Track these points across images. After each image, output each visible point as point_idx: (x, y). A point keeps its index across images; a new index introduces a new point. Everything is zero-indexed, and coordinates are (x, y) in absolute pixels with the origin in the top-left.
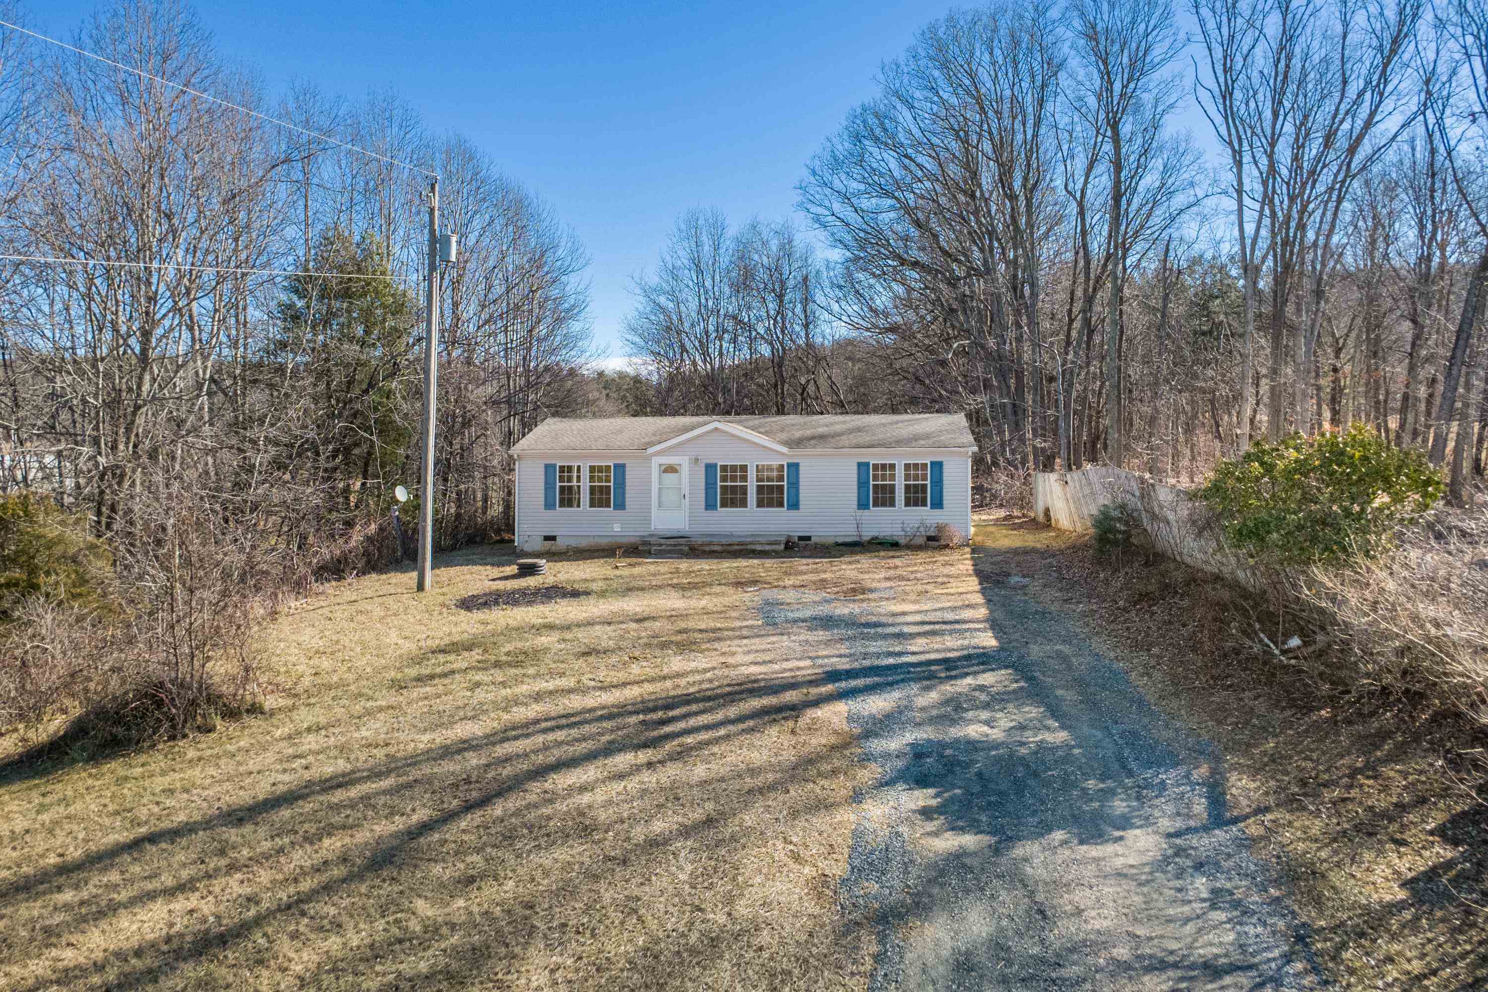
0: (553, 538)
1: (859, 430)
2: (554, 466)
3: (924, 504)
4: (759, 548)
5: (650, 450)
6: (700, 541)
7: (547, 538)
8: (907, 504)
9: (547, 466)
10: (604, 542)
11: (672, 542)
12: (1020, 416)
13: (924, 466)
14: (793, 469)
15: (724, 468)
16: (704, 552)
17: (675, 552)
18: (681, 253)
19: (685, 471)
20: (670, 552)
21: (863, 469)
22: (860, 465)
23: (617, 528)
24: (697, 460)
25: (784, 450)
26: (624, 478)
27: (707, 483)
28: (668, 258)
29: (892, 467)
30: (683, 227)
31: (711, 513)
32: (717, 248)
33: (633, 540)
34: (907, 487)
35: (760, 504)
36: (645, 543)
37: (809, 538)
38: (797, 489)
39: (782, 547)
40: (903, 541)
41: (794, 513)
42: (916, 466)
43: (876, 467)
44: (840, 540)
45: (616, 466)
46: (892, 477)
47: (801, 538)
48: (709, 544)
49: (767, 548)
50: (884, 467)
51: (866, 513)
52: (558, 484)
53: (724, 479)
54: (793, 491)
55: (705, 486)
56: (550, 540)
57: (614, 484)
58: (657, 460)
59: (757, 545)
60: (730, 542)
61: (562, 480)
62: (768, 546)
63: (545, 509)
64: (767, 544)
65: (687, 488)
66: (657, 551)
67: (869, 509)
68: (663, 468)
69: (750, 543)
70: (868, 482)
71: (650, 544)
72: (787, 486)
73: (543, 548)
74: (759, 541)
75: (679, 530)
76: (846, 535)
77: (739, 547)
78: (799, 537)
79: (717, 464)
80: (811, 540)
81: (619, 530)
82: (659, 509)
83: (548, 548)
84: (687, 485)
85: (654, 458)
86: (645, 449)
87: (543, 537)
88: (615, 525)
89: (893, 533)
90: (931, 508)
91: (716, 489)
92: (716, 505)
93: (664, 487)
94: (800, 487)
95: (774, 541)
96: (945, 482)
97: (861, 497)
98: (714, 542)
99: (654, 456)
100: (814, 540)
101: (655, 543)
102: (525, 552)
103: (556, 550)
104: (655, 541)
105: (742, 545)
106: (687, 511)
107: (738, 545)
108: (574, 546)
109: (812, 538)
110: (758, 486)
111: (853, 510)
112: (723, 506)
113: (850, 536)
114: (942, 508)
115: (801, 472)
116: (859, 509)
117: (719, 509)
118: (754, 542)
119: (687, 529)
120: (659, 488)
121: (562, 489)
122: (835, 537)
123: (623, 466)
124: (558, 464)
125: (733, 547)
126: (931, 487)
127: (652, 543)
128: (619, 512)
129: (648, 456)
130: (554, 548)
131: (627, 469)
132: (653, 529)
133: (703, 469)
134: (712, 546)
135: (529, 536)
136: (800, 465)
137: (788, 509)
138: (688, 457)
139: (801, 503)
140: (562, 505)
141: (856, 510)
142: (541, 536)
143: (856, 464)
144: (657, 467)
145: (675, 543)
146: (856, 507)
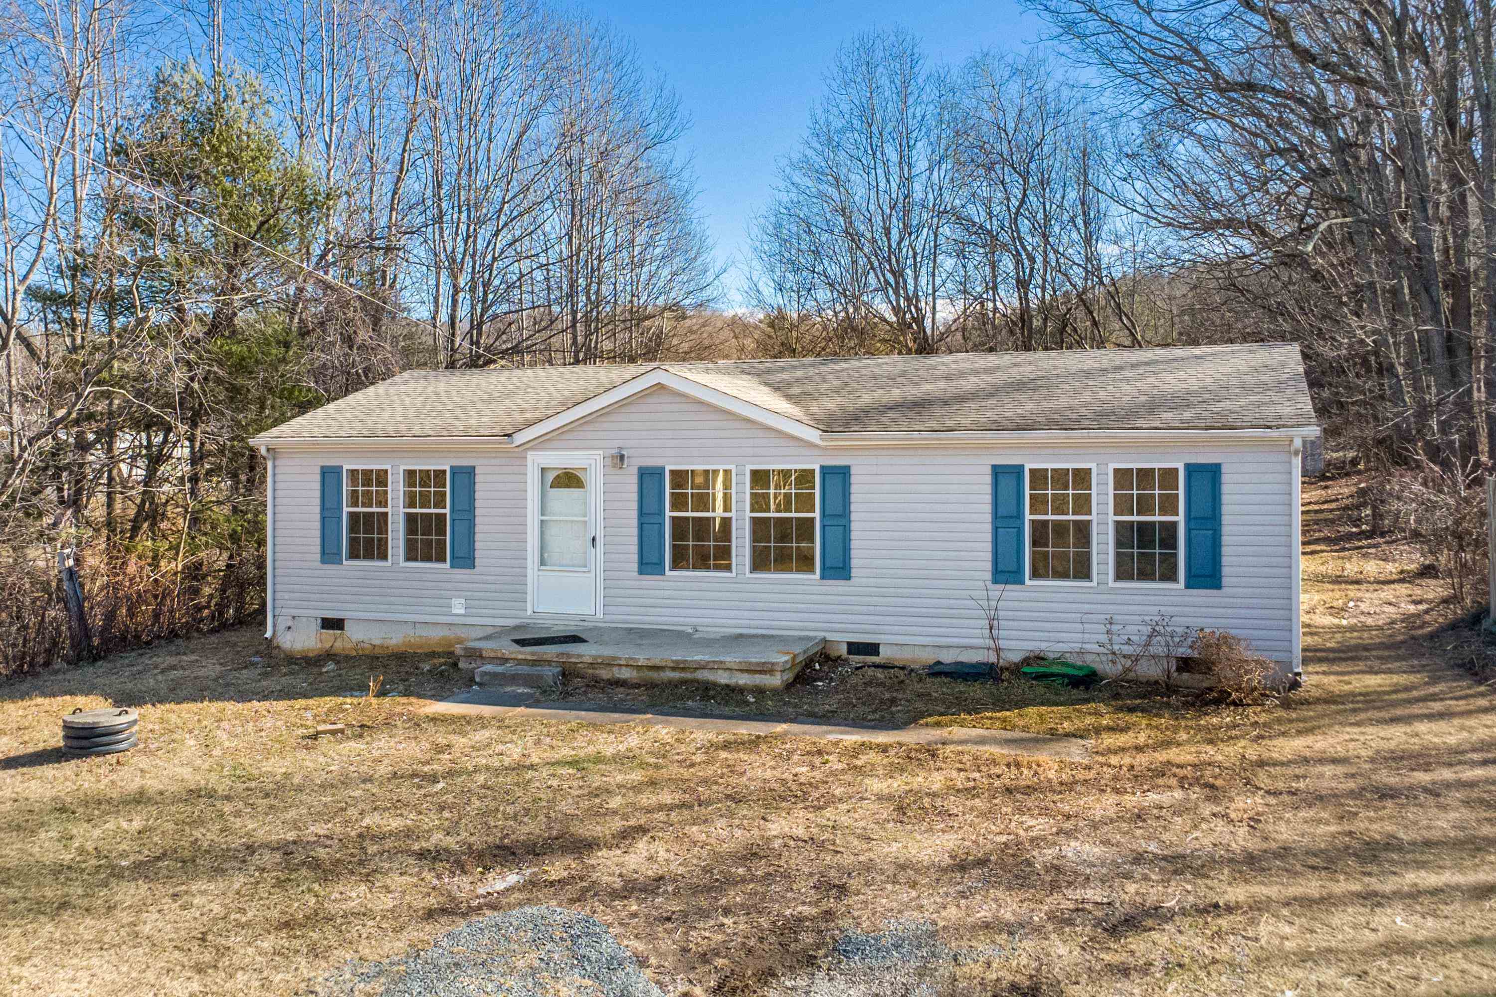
1: (1020, 386)
2: (338, 471)
3: (1169, 575)
4: (723, 678)
5: (520, 438)
6: (589, 653)
7: (327, 624)
8: (1123, 574)
9: (325, 472)
10: (433, 636)
11: (528, 653)
12: (1462, 356)
13: (1169, 475)
14: (835, 482)
15: (678, 477)
16: (594, 683)
17: (527, 680)
19: (595, 479)
20: (513, 679)
21: (1007, 482)
22: (998, 472)
23: (459, 607)
24: (621, 458)
25: (816, 435)
26: (472, 500)
27: (642, 513)
28: (819, 112)
29: (1082, 477)
31: (650, 581)
35: (760, 562)
36: (475, 655)
37: (872, 649)
38: (846, 528)
39: (778, 681)
40: (1107, 667)
41: (837, 586)
42: (1145, 475)
43: (1038, 476)
44: (948, 657)
45: (455, 470)
46: (1083, 502)
47: (855, 648)
48: (609, 664)
49: (743, 680)
50: (1060, 477)
51: (1012, 591)
52: (346, 510)
53: (677, 502)
54: (835, 533)
55: (639, 519)
56: (332, 628)
57: (453, 510)
58: (537, 459)
59: (720, 672)
60: (657, 662)
61: (354, 499)
62: (746, 675)
63: (323, 561)
64: (741, 671)
65: (600, 523)
66: (487, 677)
67: (1022, 582)
68: (551, 476)
69: (702, 667)
70: (1020, 516)
71: (481, 656)
72: (822, 521)
73: (319, 645)
74: (721, 662)
75: (583, 617)
76: (966, 647)
77: (676, 675)
78: (850, 644)
79: (663, 468)
80: (878, 654)
81: (462, 611)
82: (543, 568)
83: (328, 645)
84: (600, 515)
85: (530, 455)
86: (509, 435)
87: (319, 621)
88: (454, 602)
89: (1085, 646)
90: (1188, 586)
91: (662, 525)
92: (661, 564)
93: (554, 518)
94: (853, 524)
95: (758, 664)
96: (1226, 519)
97: (1000, 551)
98: (620, 659)
99: (531, 449)
100: (886, 654)
101: (492, 655)
102: (284, 652)
103: (343, 649)
104: (492, 650)
105: (683, 669)
106: (601, 576)
107: (673, 669)
108: (377, 642)
109: (882, 649)
110: (754, 520)
111: (981, 584)
112: (677, 564)
113: (971, 648)
114: (1219, 587)
115: (854, 489)
116: (995, 581)
117: (668, 572)
118: (711, 665)
119: (600, 615)
120: (542, 521)
121: (353, 517)
122: (937, 650)
123: (470, 472)
124: (345, 467)
125: (662, 674)
126: (1189, 531)
127: (484, 654)
128: (461, 574)
129: (521, 449)
130: (338, 644)
131: (478, 479)
132: (529, 612)
133: (634, 479)
134: (616, 669)
135: (294, 617)
136: (853, 471)
137: (823, 577)
138: (601, 452)
139: (854, 562)
140: (354, 555)
141: (989, 583)
142: (316, 618)
143: (988, 470)
144: (537, 474)
145: (535, 658)
146: (988, 576)
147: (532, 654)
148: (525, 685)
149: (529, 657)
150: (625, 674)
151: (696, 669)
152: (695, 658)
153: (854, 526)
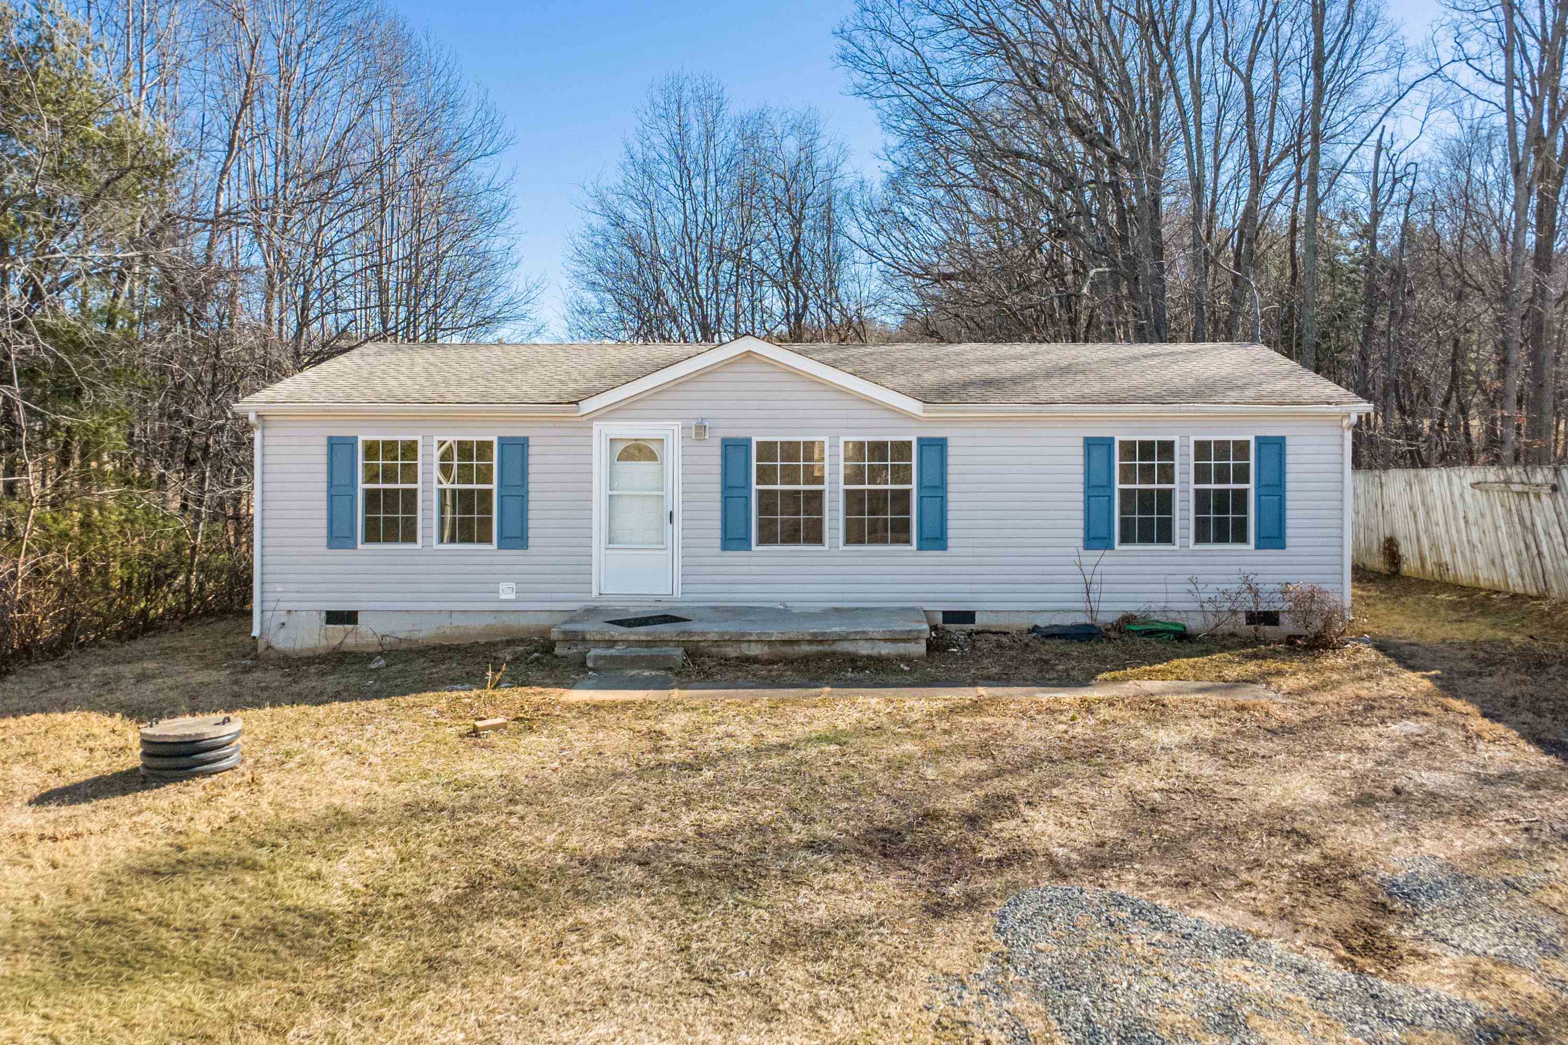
0: (349, 617)
2: (351, 442)
3: (1241, 537)
4: (864, 649)
5: (588, 406)
6: (712, 630)
7: (334, 617)
8: (1201, 537)
9: (333, 444)
10: (475, 625)
11: (640, 633)
13: (1242, 446)
14: (932, 454)
15: (767, 449)
16: (725, 662)
17: (651, 662)
18: (656, 140)
19: (673, 454)
20: (634, 662)
21: (1097, 453)
22: (1090, 444)
23: (507, 592)
24: (701, 429)
25: (913, 406)
26: (523, 474)
27: (726, 487)
29: (1167, 448)
30: (659, 100)
31: (736, 557)
32: (710, 136)
33: (544, 621)
34: (1201, 497)
35: (854, 536)
36: (573, 638)
37: (968, 617)
38: (943, 499)
39: (920, 649)
40: (1194, 624)
41: (932, 557)
42: (1222, 446)
43: (1128, 448)
44: (1043, 621)
46: (1167, 474)
47: (950, 616)
48: (737, 640)
49: (886, 649)
50: (1147, 448)
51: (1108, 557)
52: (362, 486)
53: (765, 475)
54: (931, 503)
55: (722, 493)
56: (342, 622)
57: (501, 485)
58: (603, 431)
59: (861, 643)
60: (792, 636)
61: (372, 477)
62: (889, 644)
63: (330, 546)
64: (885, 640)
65: (678, 496)
66: (601, 662)
67: (1112, 548)
68: (620, 447)
69: (844, 638)
70: (1110, 485)
71: (584, 640)
72: (918, 492)
73: (324, 643)
74: (864, 632)
75: (659, 598)
76: (1059, 611)
77: (814, 648)
78: (944, 613)
79: (750, 440)
80: (973, 621)
81: (512, 596)
82: (611, 546)
83: (335, 642)
84: (678, 489)
85: (597, 426)
86: (576, 403)
87: (324, 615)
88: (503, 586)
89: (1170, 605)
90: (1258, 547)
91: (748, 499)
92: (747, 539)
93: (623, 493)
94: (949, 495)
95: (903, 632)
96: (1289, 486)
97: (1092, 518)
98: (751, 634)
99: (597, 419)
100: (981, 621)
101: (598, 637)
102: (277, 652)
103: (356, 645)
104: (598, 632)
105: (821, 642)
106: (678, 553)
107: (810, 642)
108: (402, 635)
109: (978, 617)
110: (848, 493)
111: (1074, 550)
112: (764, 539)
113: (1064, 611)
114: (1283, 547)
115: (950, 460)
116: (1087, 547)
117: (754, 547)
118: (851, 637)
119: (678, 595)
120: (610, 496)
121: (371, 497)
122: (1032, 615)
123: (522, 444)
124: (361, 439)
125: (797, 648)
126: (1258, 497)
127: (588, 637)
128: (512, 555)
129: (584, 419)
130: (350, 641)
131: (532, 450)
132: (595, 594)
133: (717, 451)
134: (744, 646)
135: (289, 612)
136: (950, 443)
137: (920, 548)
138: (680, 423)
139: (950, 533)
140: (372, 536)
141: (1081, 550)
142: (320, 612)
143: (1080, 442)
144: (605, 445)
145: (650, 638)
146: (1080, 543)
147: (647, 634)
148: (650, 667)
149: (643, 638)
150: (755, 650)
151: (834, 641)
152: (834, 629)
153: (951, 497)
